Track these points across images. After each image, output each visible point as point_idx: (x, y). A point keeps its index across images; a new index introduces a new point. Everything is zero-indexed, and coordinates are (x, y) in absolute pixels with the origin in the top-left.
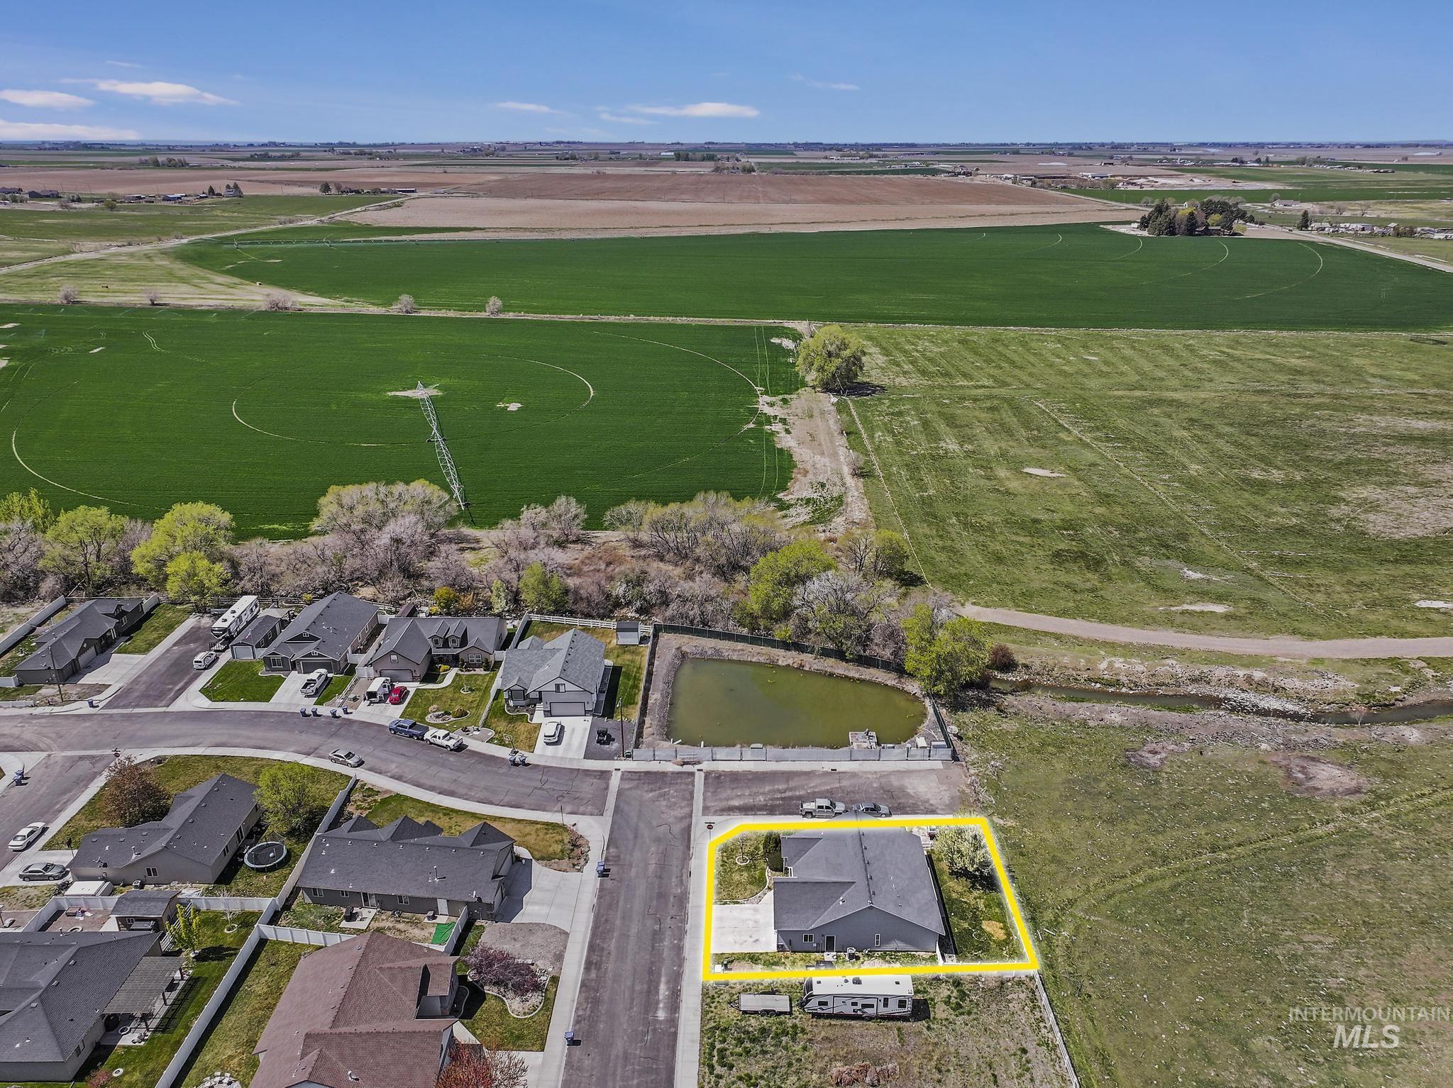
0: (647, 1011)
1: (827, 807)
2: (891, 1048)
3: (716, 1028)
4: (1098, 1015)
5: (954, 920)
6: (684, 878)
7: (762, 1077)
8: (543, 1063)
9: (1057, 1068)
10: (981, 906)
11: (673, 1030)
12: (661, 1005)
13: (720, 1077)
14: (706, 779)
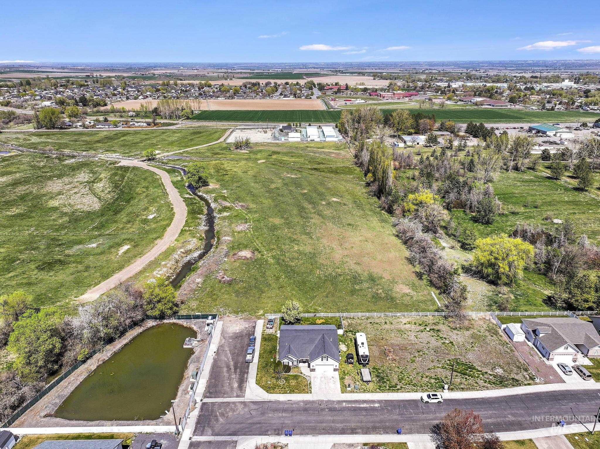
0: (377, 410)
2: (376, 348)
3: (379, 389)
8: (412, 442)
11: (383, 401)
12: (372, 406)
13: (401, 387)
14: (211, 398)
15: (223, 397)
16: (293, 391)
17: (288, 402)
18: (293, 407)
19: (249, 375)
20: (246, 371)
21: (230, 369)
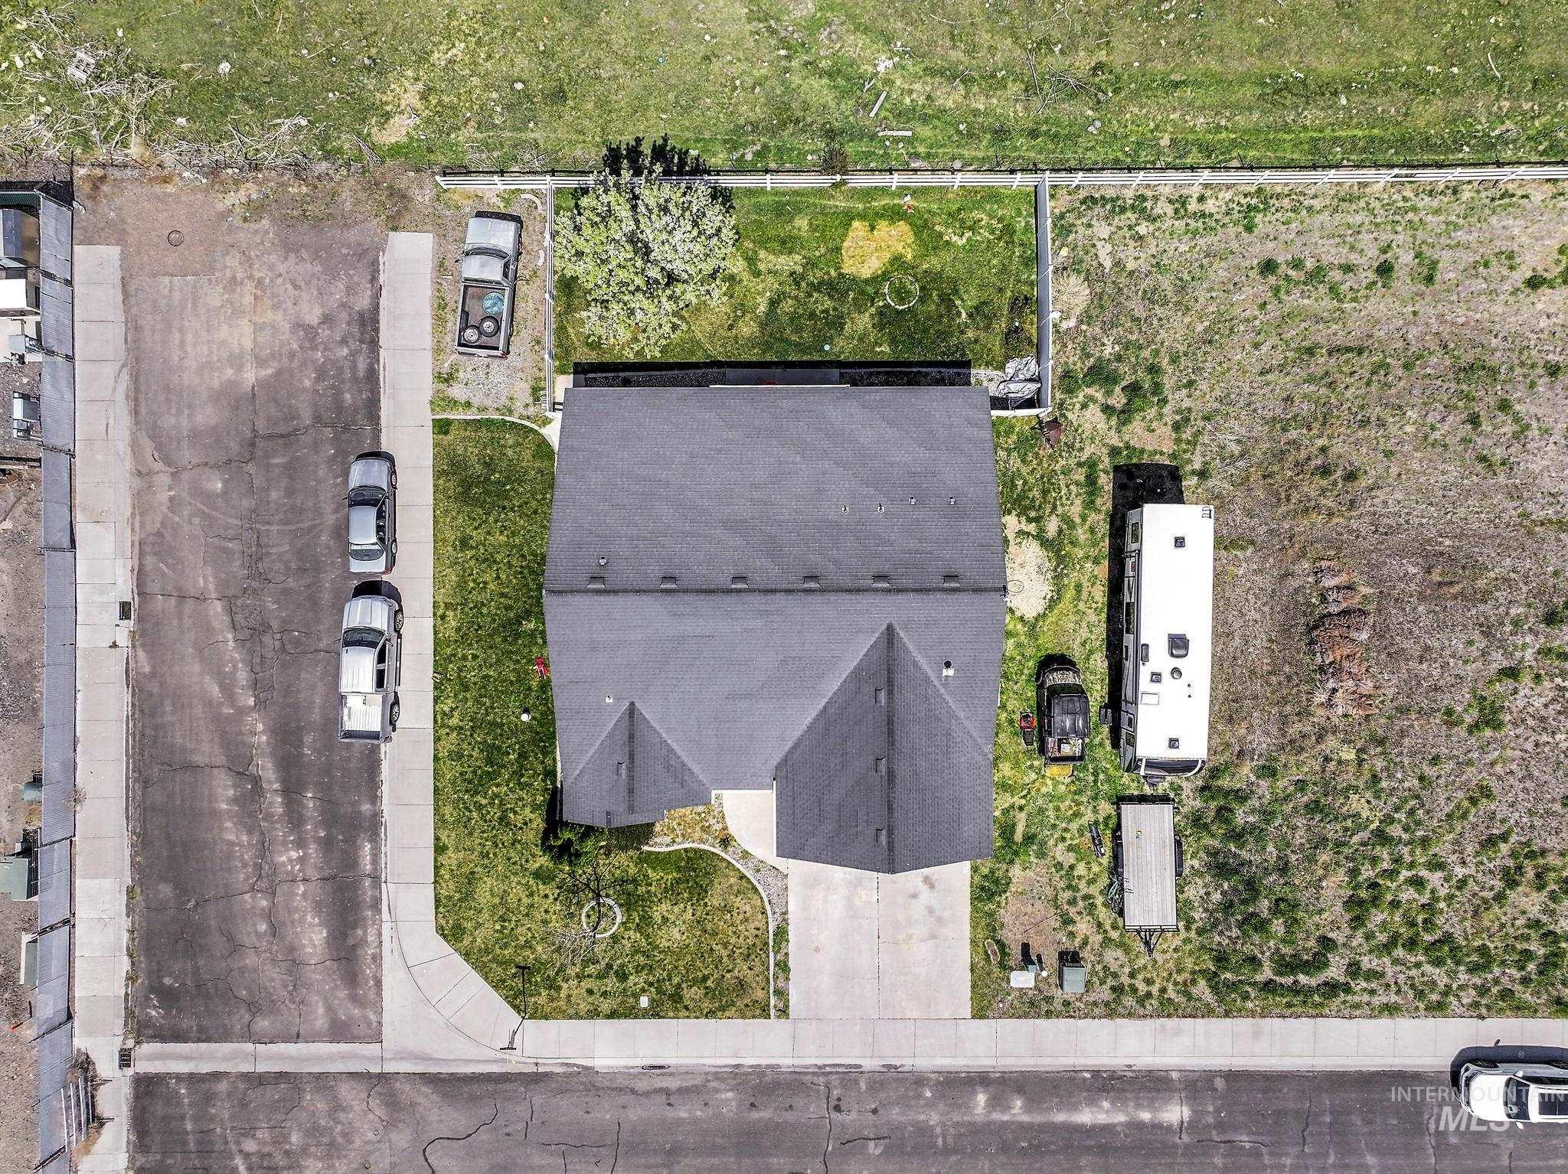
0: (1168, 1150)
1: (381, 658)
2: (1259, 572)
3: (1212, 978)
4: (1160, 66)
5: (841, 347)
6: (673, 1084)
7: (1354, 873)
9: (1317, 204)
10: (789, 263)
11: (1219, 1083)
12: (1146, 1116)
13: (1354, 969)
14: (179, 1037)
15: (250, 1035)
16: (676, 998)
17: (642, 1085)
18: (679, 1122)
19: (389, 848)
20: (366, 807)
21: (256, 781)
